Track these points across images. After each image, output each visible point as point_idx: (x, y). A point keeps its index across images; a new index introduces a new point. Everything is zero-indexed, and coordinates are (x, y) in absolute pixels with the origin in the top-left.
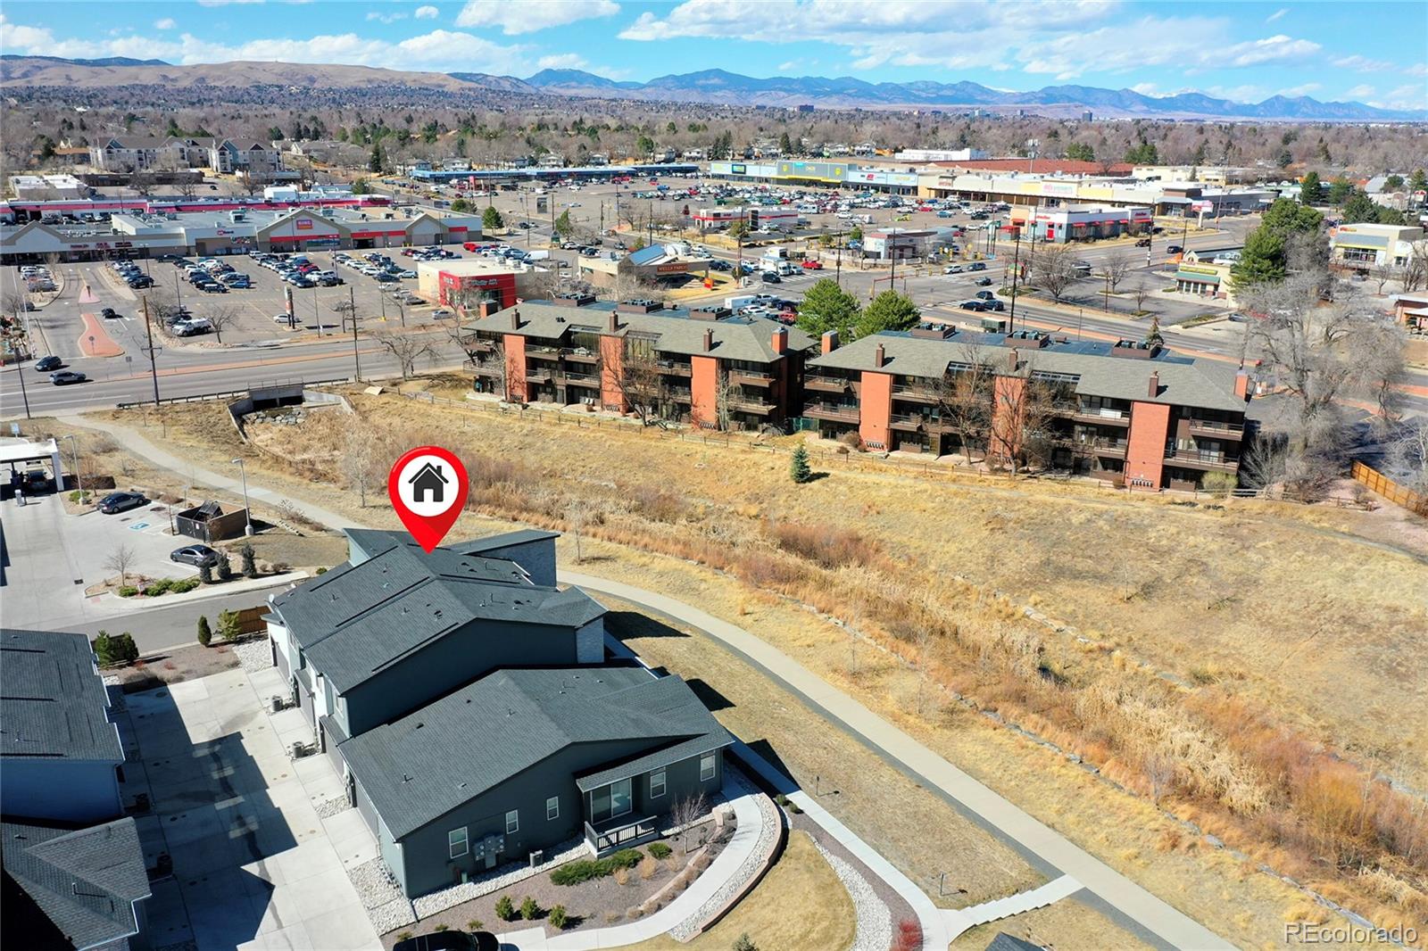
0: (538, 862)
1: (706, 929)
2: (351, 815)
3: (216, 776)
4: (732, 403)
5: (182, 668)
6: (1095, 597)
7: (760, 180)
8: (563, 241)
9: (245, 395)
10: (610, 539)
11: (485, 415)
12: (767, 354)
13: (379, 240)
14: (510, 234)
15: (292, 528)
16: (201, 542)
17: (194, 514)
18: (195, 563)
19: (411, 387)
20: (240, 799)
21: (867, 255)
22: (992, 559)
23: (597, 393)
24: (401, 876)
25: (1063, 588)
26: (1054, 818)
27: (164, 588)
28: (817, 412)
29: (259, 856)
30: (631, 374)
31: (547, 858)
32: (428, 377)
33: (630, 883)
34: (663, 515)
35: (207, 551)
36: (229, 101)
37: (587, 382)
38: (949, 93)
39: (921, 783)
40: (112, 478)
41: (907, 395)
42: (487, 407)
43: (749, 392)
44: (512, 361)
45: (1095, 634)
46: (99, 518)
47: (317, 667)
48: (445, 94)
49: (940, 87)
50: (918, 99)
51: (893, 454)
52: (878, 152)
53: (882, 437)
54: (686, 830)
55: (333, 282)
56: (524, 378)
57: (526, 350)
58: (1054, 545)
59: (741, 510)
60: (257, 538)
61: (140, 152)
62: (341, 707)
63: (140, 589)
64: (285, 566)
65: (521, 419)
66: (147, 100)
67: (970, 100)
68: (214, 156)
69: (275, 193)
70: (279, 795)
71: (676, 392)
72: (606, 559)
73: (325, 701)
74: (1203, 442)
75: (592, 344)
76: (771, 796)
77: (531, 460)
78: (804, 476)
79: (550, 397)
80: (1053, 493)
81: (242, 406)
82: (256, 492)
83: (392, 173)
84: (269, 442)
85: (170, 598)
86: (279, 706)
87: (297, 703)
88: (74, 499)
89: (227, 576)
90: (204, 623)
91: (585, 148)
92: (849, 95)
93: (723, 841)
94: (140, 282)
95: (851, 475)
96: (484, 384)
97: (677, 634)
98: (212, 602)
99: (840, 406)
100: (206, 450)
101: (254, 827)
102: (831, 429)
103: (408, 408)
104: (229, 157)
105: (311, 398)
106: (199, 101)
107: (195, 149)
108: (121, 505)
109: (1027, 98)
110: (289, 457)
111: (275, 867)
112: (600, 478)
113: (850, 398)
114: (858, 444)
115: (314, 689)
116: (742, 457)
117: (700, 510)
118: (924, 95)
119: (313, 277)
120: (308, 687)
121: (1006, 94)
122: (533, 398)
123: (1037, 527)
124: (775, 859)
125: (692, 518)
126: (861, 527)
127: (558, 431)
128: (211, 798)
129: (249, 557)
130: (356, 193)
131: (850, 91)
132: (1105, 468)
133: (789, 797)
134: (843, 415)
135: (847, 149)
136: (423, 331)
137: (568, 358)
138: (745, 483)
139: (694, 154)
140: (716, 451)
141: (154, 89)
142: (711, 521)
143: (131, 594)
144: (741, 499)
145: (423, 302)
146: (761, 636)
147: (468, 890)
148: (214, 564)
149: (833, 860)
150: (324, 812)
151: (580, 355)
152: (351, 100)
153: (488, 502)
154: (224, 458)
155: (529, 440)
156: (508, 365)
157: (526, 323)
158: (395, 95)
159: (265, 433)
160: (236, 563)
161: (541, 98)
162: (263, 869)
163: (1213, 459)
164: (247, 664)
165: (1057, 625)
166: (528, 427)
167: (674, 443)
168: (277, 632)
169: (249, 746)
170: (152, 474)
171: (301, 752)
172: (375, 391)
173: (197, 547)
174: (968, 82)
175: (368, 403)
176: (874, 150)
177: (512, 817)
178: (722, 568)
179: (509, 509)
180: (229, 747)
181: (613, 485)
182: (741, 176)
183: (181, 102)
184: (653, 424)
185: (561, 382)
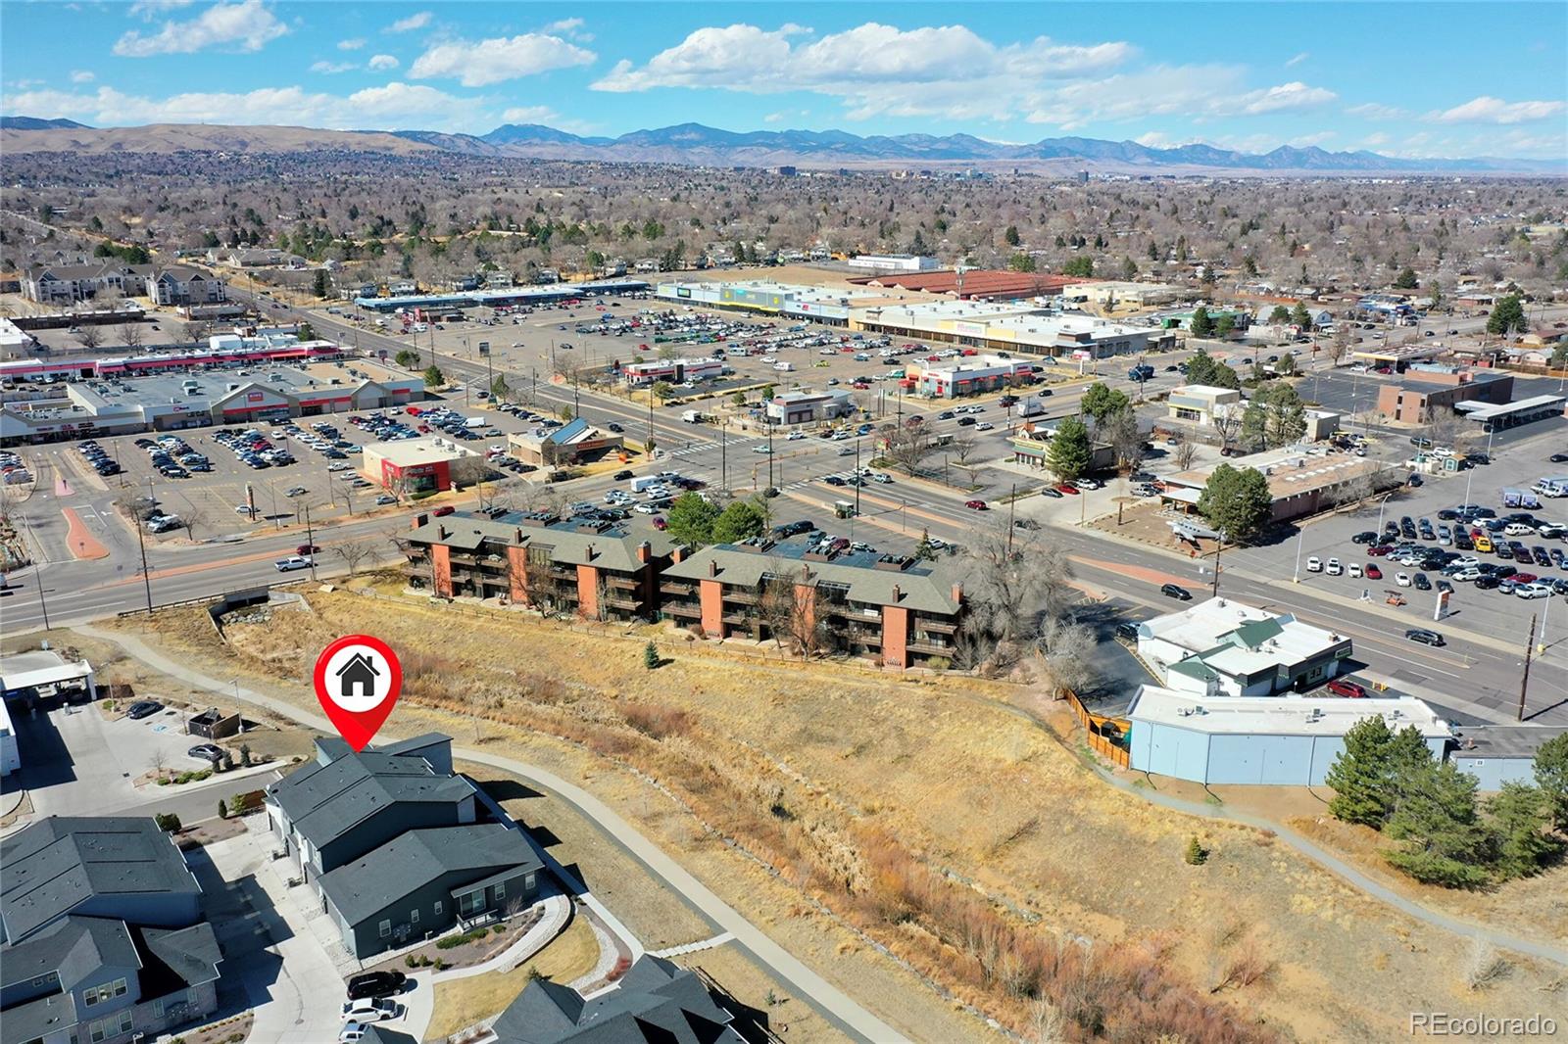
0: (430, 938)
1: (517, 966)
2: (326, 917)
3: (242, 900)
4: (609, 601)
5: (211, 835)
6: (826, 755)
7: (704, 304)
8: (500, 401)
9: (221, 598)
10: (504, 721)
11: (418, 610)
12: (633, 563)
13: (326, 407)
14: (451, 390)
15: (271, 724)
16: (207, 741)
17: (202, 720)
18: (207, 757)
19: (358, 584)
20: (259, 913)
21: (770, 421)
22: (769, 727)
23: (507, 590)
24: (354, 949)
25: (809, 750)
26: (734, 900)
27: (188, 778)
28: (671, 608)
29: (273, 943)
30: (531, 578)
31: (435, 935)
32: (372, 573)
33: (480, 946)
34: (547, 698)
35: (214, 749)
36: (151, 173)
37: (498, 581)
38: (943, 146)
39: (666, 885)
40: (129, 686)
41: (734, 597)
42: (421, 601)
43: (621, 592)
44: (439, 565)
45: (817, 782)
46: (129, 724)
47: (302, 834)
48: (392, 158)
49: (934, 140)
50: (911, 154)
51: (727, 641)
52: (834, 255)
53: (718, 628)
54: (515, 917)
55: (285, 461)
56: (449, 579)
57: (450, 556)
58: (812, 717)
59: (605, 692)
60: (247, 735)
61: (75, 283)
62: (318, 857)
63: (171, 779)
64: (269, 756)
65: (448, 613)
66: (57, 173)
67: (966, 154)
68: (152, 287)
69: (221, 343)
70: (281, 909)
71: (567, 592)
72: (498, 739)
73: (307, 852)
74: (933, 635)
75: (501, 550)
76: (569, 896)
77: (451, 653)
78: (655, 663)
79: (471, 592)
80: (828, 673)
81: (218, 608)
82: (244, 693)
83: (336, 297)
84: (245, 642)
85: (193, 785)
86: (276, 856)
87: (287, 853)
88: (107, 707)
89: (231, 767)
90: (222, 804)
91: (534, 265)
92: (837, 150)
93: (535, 922)
94: (109, 469)
95: (689, 660)
96: (417, 582)
97: (537, 795)
98: (221, 787)
99: (688, 604)
100: (196, 655)
101: (268, 928)
102: (682, 622)
103: (355, 605)
104: (168, 288)
105: (275, 599)
106: (117, 173)
107: (131, 278)
108: (144, 712)
109: (1025, 151)
110: (261, 656)
111: (283, 947)
112: (504, 667)
113: (694, 598)
114: (701, 633)
115: (300, 846)
116: (613, 645)
117: (575, 693)
118: (916, 149)
119: (267, 456)
120: (296, 844)
121: (1005, 146)
122: (457, 593)
123: (808, 703)
124: (562, 930)
125: (567, 701)
126: (686, 705)
127: (476, 623)
128: (239, 913)
129: (245, 752)
130: (301, 340)
131: (838, 146)
132: (871, 651)
133: (580, 896)
134: (688, 611)
135: (801, 255)
136: (368, 519)
137: (484, 563)
138: (611, 669)
139: (646, 266)
140: (595, 640)
141: (64, 156)
142: (581, 703)
143: (166, 784)
144: (607, 683)
145: (369, 484)
146: (593, 794)
147: (391, 953)
148: (221, 757)
149: (595, 929)
150: (308, 918)
151: (493, 560)
152: (287, 169)
153: (416, 693)
154: (211, 661)
155: (451, 634)
156: (436, 567)
157: (450, 535)
158: (336, 161)
159: (240, 633)
160: (237, 757)
161: (499, 161)
162: (276, 949)
163: (940, 645)
164: (252, 830)
165: (796, 776)
166: (452, 620)
167: (565, 634)
168: (274, 810)
169: (261, 881)
170: (159, 680)
171: (293, 884)
172: (327, 588)
173: (207, 746)
174: (962, 135)
175: (322, 600)
176: (829, 255)
177: (415, 913)
178: (581, 742)
179: (432, 698)
180: (248, 883)
181: (513, 673)
182: (685, 300)
183: (97, 175)
184: (551, 616)
185: (480, 581)
